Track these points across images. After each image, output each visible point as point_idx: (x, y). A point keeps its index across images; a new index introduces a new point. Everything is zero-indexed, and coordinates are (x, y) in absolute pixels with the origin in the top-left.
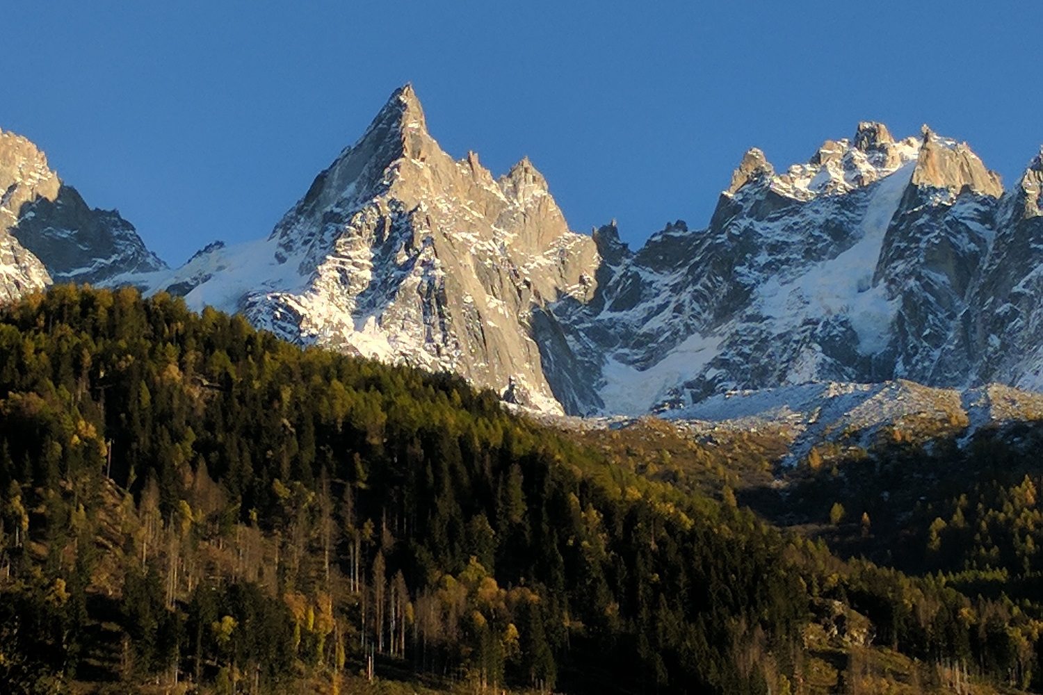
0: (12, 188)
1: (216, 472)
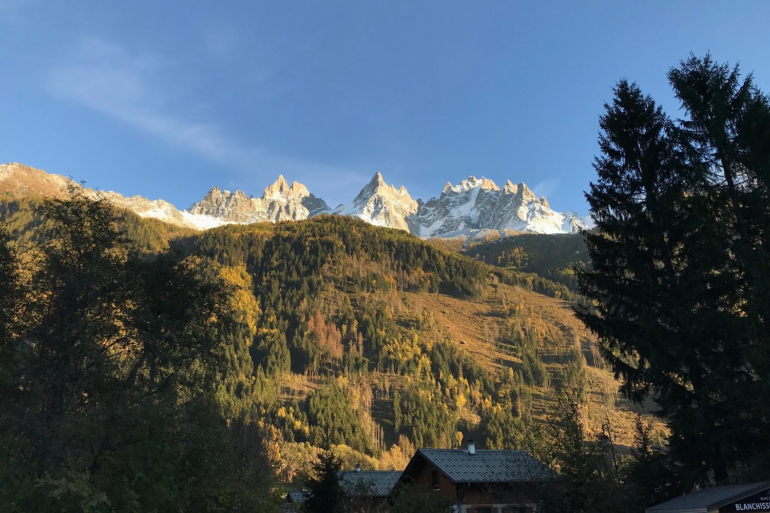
0: (300, 194)
1: (366, 251)
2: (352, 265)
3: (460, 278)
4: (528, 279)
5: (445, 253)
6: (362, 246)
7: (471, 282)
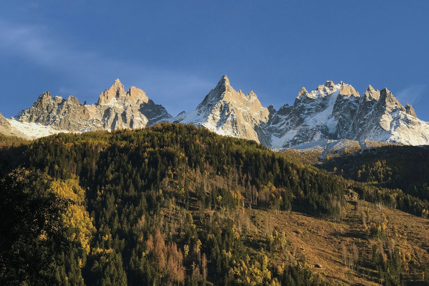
0: (138, 100)
1: (211, 164)
2: (195, 179)
3: (315, 194)
4: (392, 196)
5: (298, 166)
6: (207, 158)
7: (327, 199)
